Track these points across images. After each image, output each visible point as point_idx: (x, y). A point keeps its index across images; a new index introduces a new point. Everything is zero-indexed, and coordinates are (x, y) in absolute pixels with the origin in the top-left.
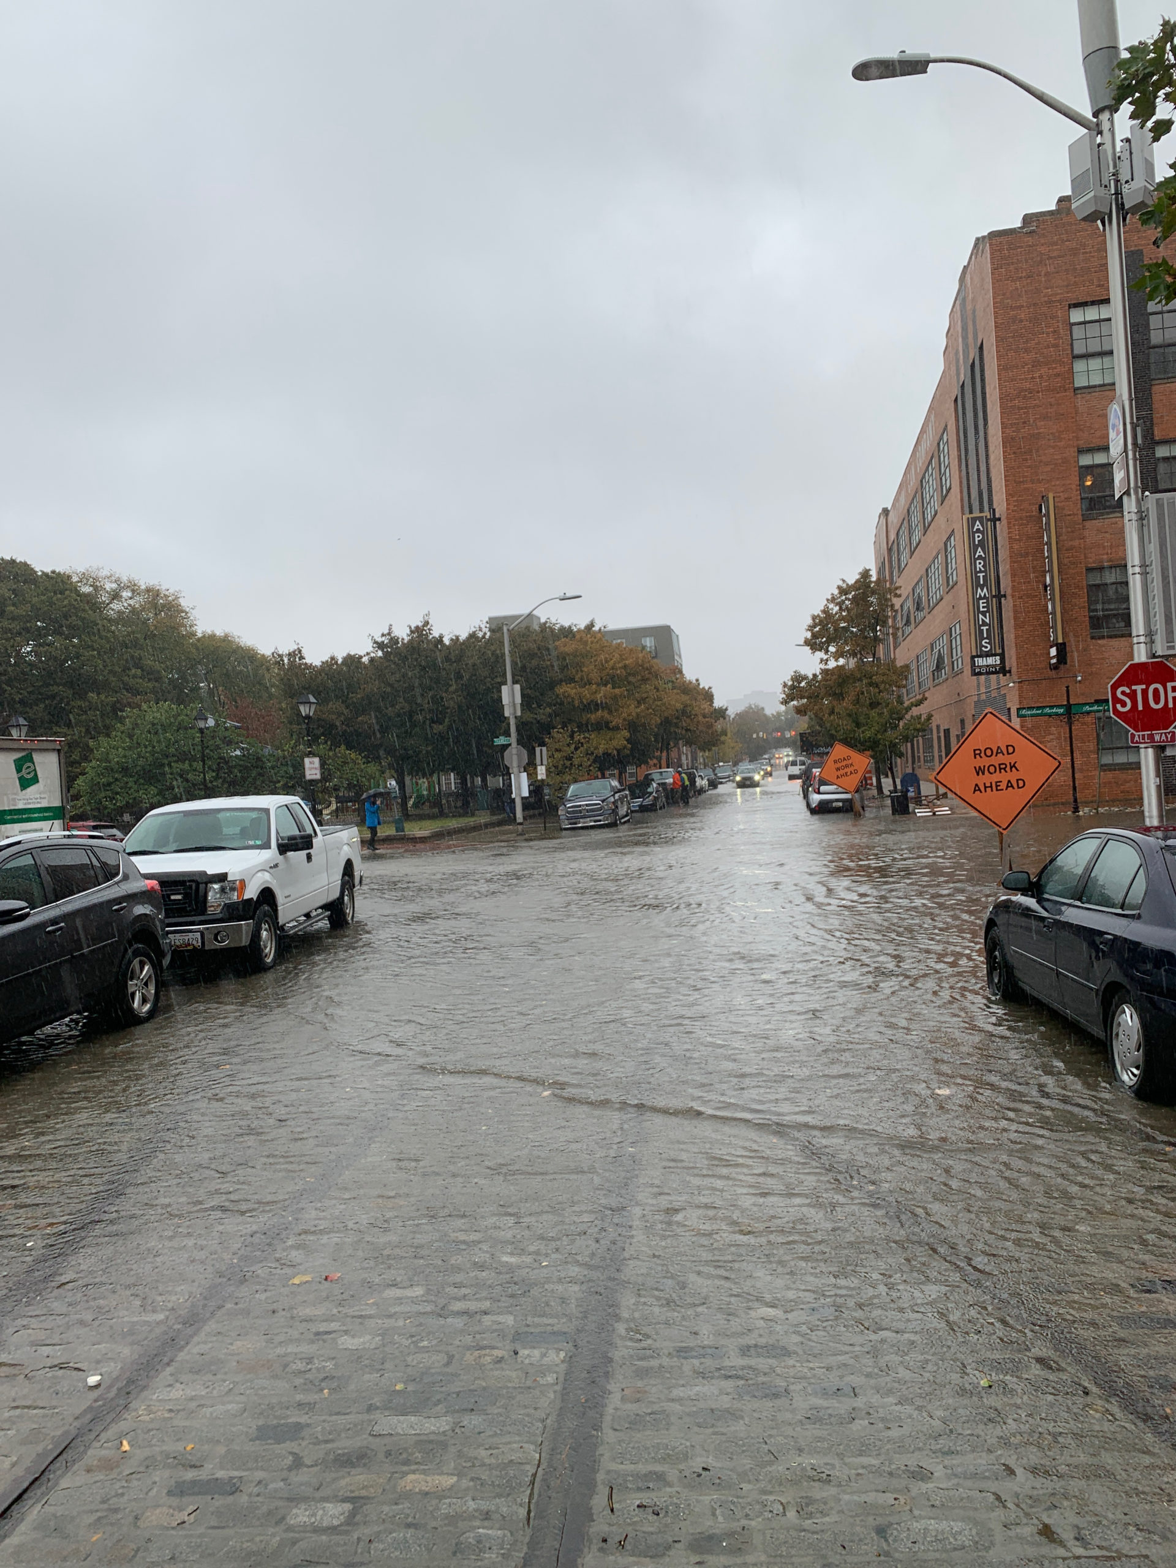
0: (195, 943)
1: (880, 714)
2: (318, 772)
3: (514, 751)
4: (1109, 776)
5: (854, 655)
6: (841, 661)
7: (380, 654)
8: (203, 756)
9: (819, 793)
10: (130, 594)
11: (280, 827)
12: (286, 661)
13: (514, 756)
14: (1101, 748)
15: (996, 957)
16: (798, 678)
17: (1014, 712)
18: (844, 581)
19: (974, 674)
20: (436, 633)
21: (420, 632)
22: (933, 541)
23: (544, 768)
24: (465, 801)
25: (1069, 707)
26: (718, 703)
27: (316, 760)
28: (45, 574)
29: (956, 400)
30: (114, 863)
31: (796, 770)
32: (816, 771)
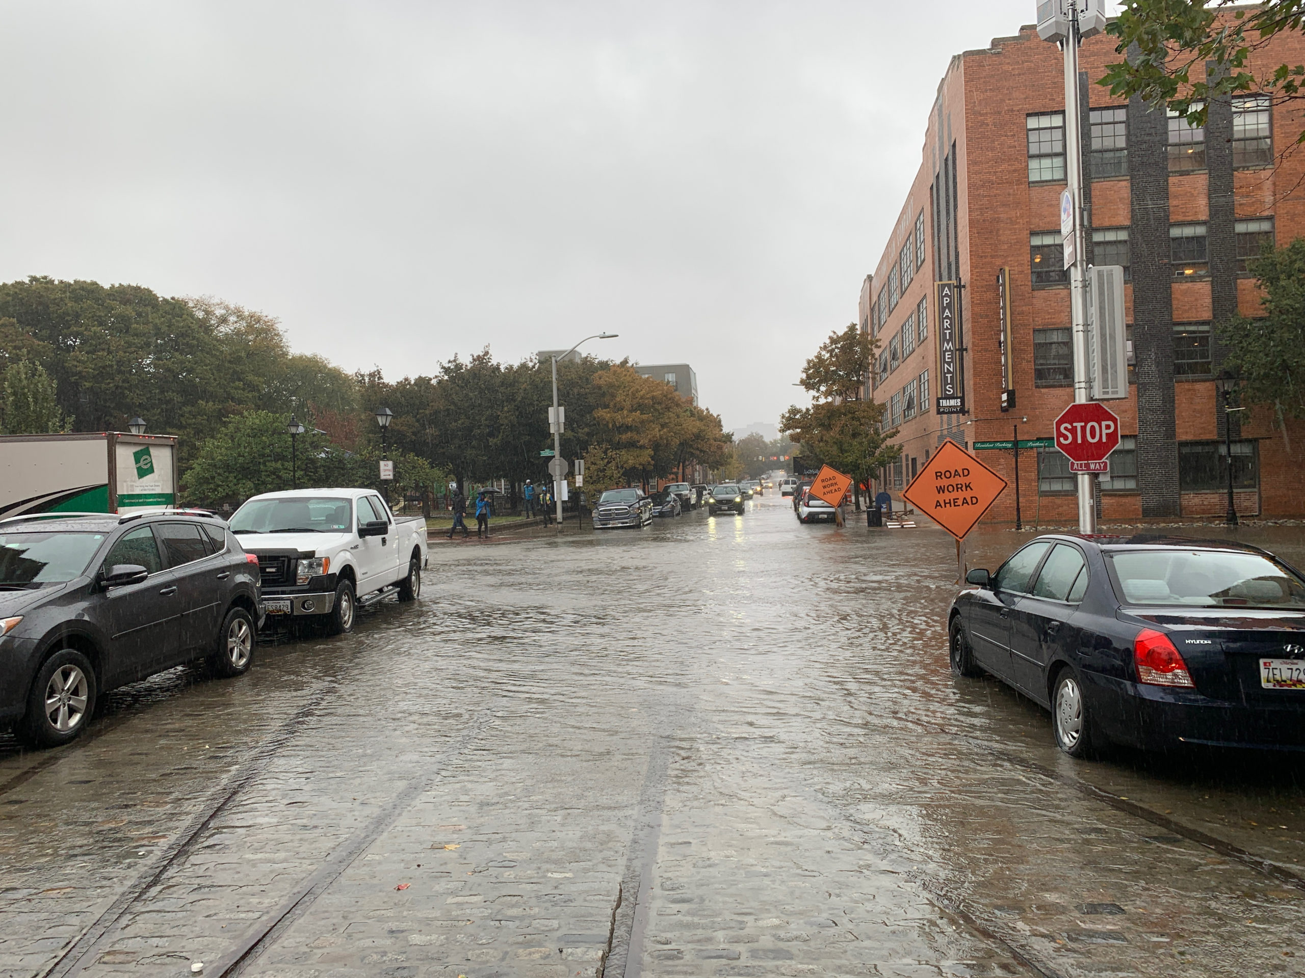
0: (285, 609)
1: (861, 443)
2: (391, 473)
3: (557, 462)
4: (1045, 501)
5: (840, 394)
6: (830, 399)
7: (446, 377)
8: (295, 456)
9: (808, 506)
10: (235, 319)
11: (361, 514)
12: (367, 379)
13: (557, 467)
14: (1040, 478)
15: (958, 640)
16: (794, 411)
17: (970, 445)
18: (835, 333)
19: (939, 413)
20: (494, 362)
21: (481, 360)
22: (908, 303)
23: (581, 477)
24: (514, 503)
25: (1016, 443)
26: (726, 430)
27: (390, 463)
28: (165, 300)
29: (932, 188)
30: (220, 540)
31: (788, 488)
32: (806, 489)
